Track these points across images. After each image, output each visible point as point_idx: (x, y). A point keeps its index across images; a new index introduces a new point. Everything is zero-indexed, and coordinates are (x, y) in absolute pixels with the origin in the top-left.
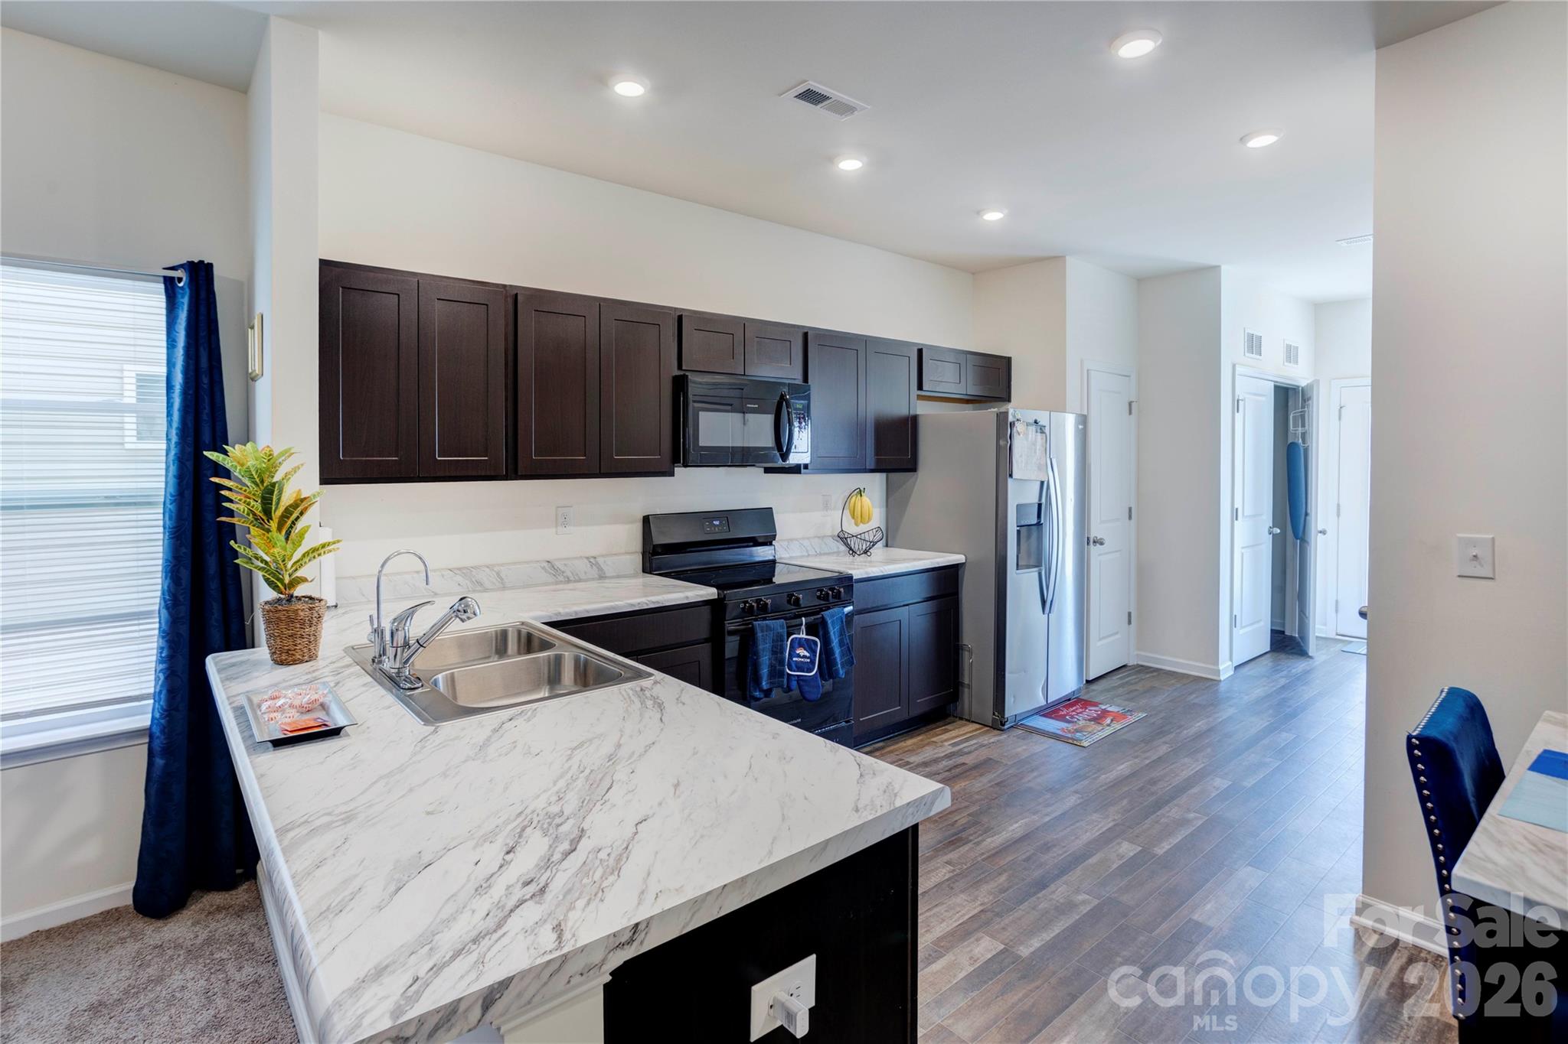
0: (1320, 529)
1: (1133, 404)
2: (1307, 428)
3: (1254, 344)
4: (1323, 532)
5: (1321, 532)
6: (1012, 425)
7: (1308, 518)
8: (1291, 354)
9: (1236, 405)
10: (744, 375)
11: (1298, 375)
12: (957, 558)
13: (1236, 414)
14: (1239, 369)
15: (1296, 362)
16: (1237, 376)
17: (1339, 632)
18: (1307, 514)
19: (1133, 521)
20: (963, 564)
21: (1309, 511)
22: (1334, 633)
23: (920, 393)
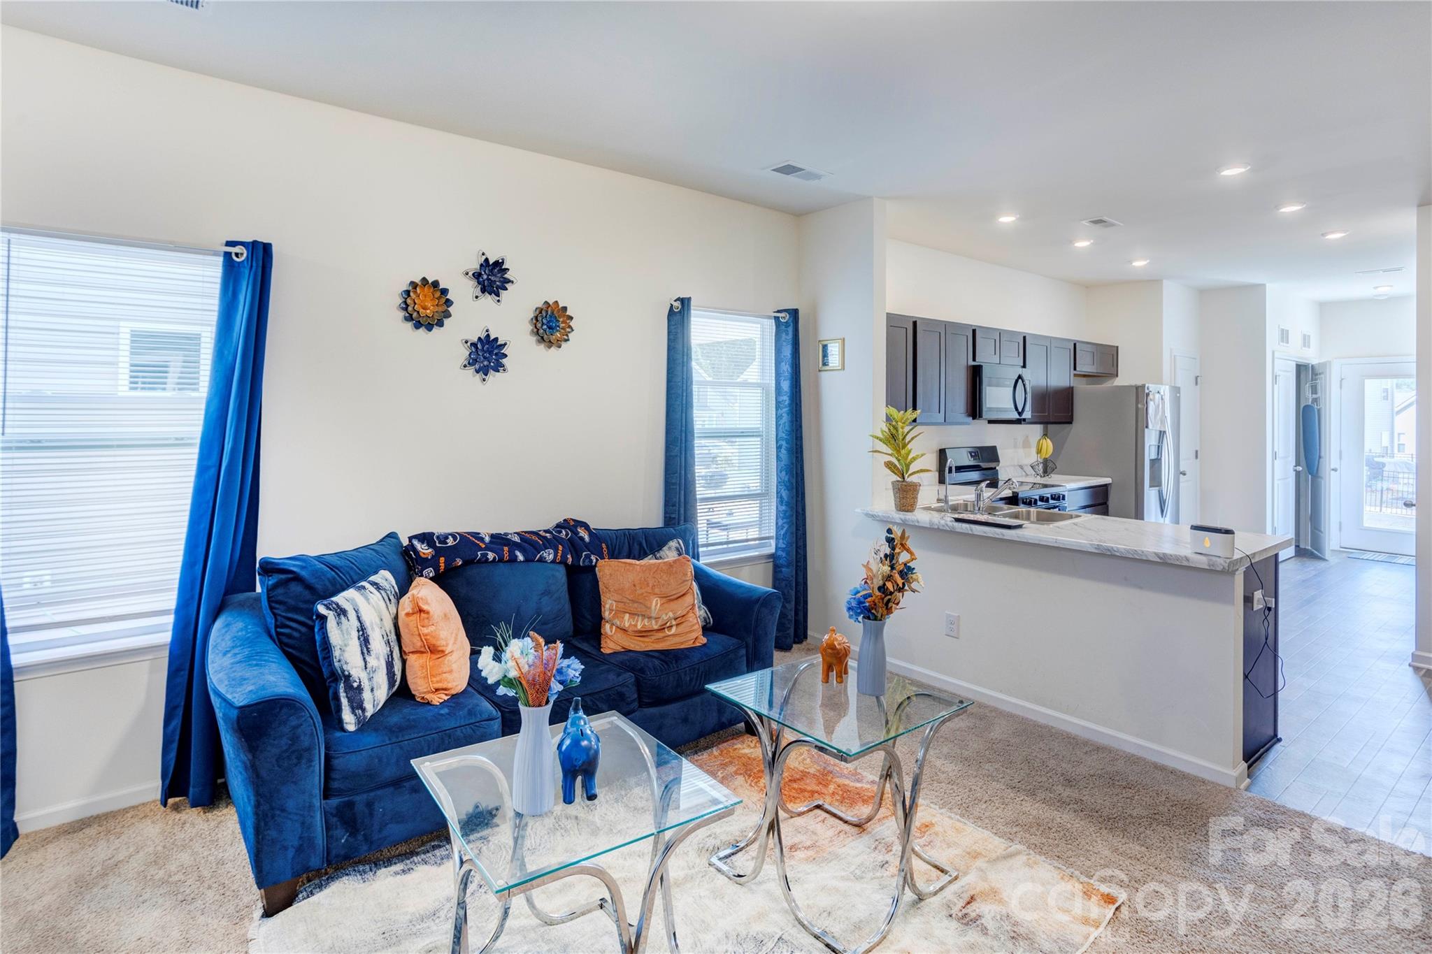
0: (1332, 467)
1: (1199, 378)
2: (1319, 395)
3: (1284, 336)
4: (1335, 470)
5: (1333, 470)
6: (1148, 395)
7: (1321, 460)
8: (1306, 341)
9: (1275, 378)
10: (1000, 363)
11: (1311, 356)
12: (1107, 480)
13: (1275, 386)
14: (1276, 355)
15: (1309, 347)
16: (1276, 360)
17: (1343, 546)
18: (1320, 457)
19: (1198, 460)
20: (1109, 484)
21: (1323, 454)
22: (1339, 546)
23: (1075, 372)
